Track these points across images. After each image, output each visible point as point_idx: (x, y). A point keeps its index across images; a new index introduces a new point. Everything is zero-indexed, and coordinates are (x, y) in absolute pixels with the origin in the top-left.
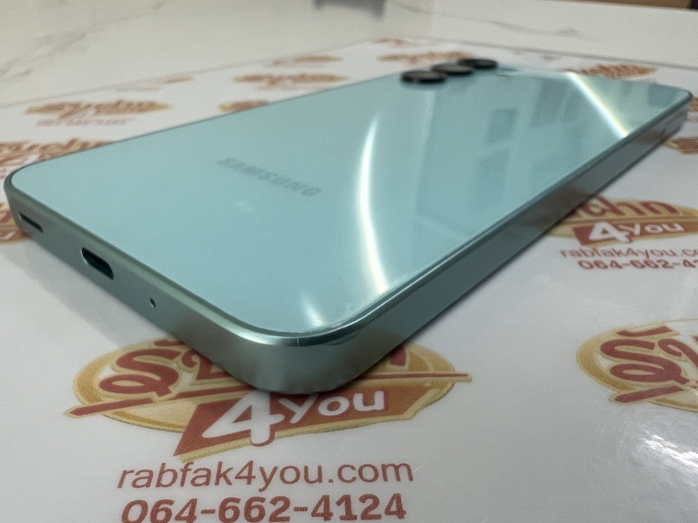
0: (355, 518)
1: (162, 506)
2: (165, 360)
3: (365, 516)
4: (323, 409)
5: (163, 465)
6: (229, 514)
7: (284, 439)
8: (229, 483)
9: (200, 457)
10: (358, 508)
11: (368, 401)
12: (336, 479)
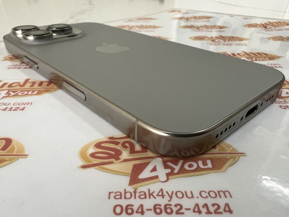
0: (211, 213)
1: (129, 207)
2: (115, 145)
3: (216, 212)
4: (186, 167)
5: (125, 190)
6: (158, 211)
7: (174, 179)
8: (155, 198)
9: (140, 186)
10: (212, 209)
11: (205, 164)
12: (199, 196)
